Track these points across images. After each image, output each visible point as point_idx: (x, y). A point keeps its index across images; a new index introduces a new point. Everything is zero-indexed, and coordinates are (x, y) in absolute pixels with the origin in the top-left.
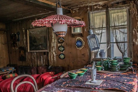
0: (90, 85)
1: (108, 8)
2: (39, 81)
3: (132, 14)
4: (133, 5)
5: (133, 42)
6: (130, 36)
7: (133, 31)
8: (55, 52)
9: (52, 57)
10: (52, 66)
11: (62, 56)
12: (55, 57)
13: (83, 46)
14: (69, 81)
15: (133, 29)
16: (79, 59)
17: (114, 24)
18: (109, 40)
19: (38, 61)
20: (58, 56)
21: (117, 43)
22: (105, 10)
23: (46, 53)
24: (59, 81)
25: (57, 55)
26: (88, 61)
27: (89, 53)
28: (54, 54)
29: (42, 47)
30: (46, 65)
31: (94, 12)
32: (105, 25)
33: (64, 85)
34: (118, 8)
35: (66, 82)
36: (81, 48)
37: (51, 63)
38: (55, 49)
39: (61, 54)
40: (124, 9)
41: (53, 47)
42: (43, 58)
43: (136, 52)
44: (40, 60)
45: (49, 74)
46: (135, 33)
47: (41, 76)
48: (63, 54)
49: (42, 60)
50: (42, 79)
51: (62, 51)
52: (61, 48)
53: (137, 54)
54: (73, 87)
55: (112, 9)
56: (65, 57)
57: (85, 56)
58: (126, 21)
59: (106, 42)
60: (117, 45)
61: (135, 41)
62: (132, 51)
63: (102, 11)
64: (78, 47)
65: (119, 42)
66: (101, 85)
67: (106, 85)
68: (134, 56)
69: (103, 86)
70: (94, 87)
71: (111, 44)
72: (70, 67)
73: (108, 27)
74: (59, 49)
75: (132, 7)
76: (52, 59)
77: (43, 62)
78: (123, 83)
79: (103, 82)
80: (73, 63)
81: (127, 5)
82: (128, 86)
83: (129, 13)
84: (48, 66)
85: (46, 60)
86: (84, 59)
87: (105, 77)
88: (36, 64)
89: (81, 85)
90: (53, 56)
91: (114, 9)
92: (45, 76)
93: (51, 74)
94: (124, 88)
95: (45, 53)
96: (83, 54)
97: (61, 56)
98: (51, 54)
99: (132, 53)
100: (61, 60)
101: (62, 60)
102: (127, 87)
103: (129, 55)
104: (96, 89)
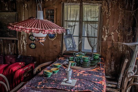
0: (66, 86)
1: (82, 2)
2: (7, 73)
3: (104, 11)
4: (105, 3)
5: (102, 38)
6: (100, 32)
7: (103, 28)
8: (25, 41)
9: (21, 46)
10: (22, 55)
11: (33, 46)
12: (25, 46)
13: (55, 38)
14: (44, 80)
15: (103, 26)
16: (50, 50)
17: (87, 19)
18: (80, 34)
19: (5, 48)
20: (29, 45)
21: (88, 37)
22: (79, 4)
23: (15, 41)
24: (34, 80)
25: (27, 44)
26: (60, 53)
27: (61, 45)
28: (24, 43)
29: (9, 34)
30: (15, 54)
31: (68, 4)
32: (78, 19)
33: (40, 86)
34: (92, 4)
35: (41, 82)
36: (53, 39)
37: (20, 52)
38: (25, 37)
39: (32, 43)
40: (97, 5)
41: (23, 35)
42: (11, 46)
43: (104, 48)
44: (8, 48)
45: (19, 64)
46: (105, 30)
47: (9, 67)
48: (34, 43)
49: (10, 48)
50: (11, 71)
51: (33, 41)
52: (32, 38)
53: (104, 49)
54: (50, 89)
55: (86, 3)
56: (36, 47)
57: (56, 47)
58: (98, 17)
59: (78, 35)
60: (88, 40)
61: (104, 37)
62: (100, 47)
63: (76, 4)
64: (50, 38)
65: (90, 37)
66: (76, 86)
67: (80, 86)
68: (101, 51)
69: (78, 88)
70: (70, 88)
71: (83, 38)
72: (41, 57)
73: (81, 21)
74: (30, 39)
75: (104, 5)
76: (22, 48)
77: (11, 50)
78: (95, 83)
79: (77, 82)
80: (45, 53)
81: (99, 2)
82: (99, 86)
83: (101, 11)
84: (17, 54)
85: (14, 49)
86: (56, 50)
87: (78, 75)
88: (3, 52)
89: (57, 85)
90: (23, 45)
91: (88, 4)
92: (14, 67)
93: (21, 64)
94: (96, 89)
95: (13, 41)
96: (55, 45)
97: (31, 45)
98: (21, 42)
99: (101, 48)
100: (31, 50)
101: (33, 50)
102: (98, 88)
103: (97, 49)
104: (72, 91)
